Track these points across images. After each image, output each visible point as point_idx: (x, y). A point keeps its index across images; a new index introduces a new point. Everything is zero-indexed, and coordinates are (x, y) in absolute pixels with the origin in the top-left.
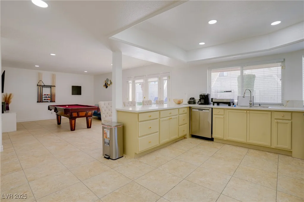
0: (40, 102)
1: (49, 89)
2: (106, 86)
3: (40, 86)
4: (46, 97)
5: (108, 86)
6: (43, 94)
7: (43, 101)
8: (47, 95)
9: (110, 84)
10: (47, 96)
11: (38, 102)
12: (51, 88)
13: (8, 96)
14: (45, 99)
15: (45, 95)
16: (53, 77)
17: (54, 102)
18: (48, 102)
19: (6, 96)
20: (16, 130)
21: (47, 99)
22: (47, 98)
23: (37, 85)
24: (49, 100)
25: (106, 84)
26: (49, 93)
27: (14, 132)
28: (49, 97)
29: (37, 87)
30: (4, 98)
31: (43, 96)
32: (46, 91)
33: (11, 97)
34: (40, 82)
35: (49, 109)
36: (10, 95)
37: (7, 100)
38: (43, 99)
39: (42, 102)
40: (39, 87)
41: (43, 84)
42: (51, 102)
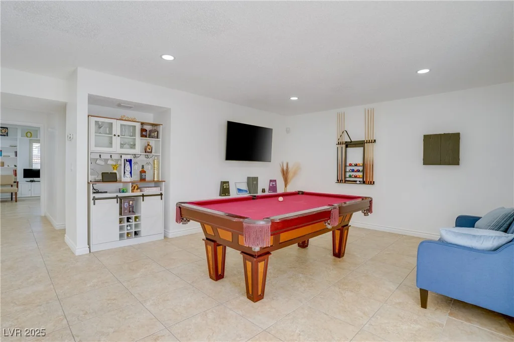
0: (341, 181)
3: (341, 143)
4: (353, 171)
6: (348, 164)
7: (347, 179)
8: (356, 165)
10: (356, 168)
11: (337, 181)
12: (363, 147)
14: (350, 176)
15: (351, 165)
16: (370, 118)
17: (372, 183)
18: (356, 182)
21: (356, 177)
22: (354, 174)
24: (360, 177)
26: (360, 162)
28: (358, 171)
29: (336, 147)
31: (348, 169)
32: (355, 156)
34: (343, 136)
38: (347, 176)
39: (346, 181)
40: (340, 147)
41: (348, 140)
42: (361, 182)
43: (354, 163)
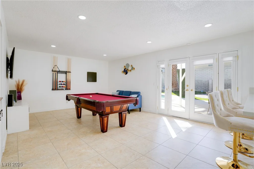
0: (55, 89)
1: (64, 75)
2: (126, 72)
3: (55, 71)
4: (61, 84)
5: (128, 71)
6: (58, 81)
7: (58, 88)
8: (62, 82)
9: (131, 70)
10: (63, 83)
11: (53, 89)
12: (66, 74)
13: (21, 83)
14: (60, 87)
17: (70, 89)
18: (63, 89)
19: (19, 82)
20: (28, 128)
21: (63, 87)
22: (62, 86)
23: (52, 71)
24: (65, 87)
25: (126, 70)
26: (64, 80)
27: (27, 131)
28: (64, 84)
29: (52, 73)
30: (16, 85)
31: (59, 83)
32: (61, 78)
33: (24, 84)
34: (55, 67)
35: (68, 98)
36: (23, 82)
37: (20, 87)
38: (58, 87)
40: (54, 73)
41: (58, 70)
42: (66, 89)
43: (61, 80)
